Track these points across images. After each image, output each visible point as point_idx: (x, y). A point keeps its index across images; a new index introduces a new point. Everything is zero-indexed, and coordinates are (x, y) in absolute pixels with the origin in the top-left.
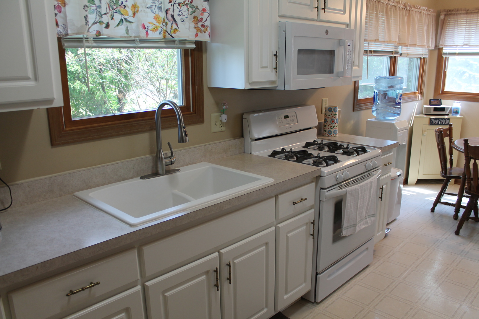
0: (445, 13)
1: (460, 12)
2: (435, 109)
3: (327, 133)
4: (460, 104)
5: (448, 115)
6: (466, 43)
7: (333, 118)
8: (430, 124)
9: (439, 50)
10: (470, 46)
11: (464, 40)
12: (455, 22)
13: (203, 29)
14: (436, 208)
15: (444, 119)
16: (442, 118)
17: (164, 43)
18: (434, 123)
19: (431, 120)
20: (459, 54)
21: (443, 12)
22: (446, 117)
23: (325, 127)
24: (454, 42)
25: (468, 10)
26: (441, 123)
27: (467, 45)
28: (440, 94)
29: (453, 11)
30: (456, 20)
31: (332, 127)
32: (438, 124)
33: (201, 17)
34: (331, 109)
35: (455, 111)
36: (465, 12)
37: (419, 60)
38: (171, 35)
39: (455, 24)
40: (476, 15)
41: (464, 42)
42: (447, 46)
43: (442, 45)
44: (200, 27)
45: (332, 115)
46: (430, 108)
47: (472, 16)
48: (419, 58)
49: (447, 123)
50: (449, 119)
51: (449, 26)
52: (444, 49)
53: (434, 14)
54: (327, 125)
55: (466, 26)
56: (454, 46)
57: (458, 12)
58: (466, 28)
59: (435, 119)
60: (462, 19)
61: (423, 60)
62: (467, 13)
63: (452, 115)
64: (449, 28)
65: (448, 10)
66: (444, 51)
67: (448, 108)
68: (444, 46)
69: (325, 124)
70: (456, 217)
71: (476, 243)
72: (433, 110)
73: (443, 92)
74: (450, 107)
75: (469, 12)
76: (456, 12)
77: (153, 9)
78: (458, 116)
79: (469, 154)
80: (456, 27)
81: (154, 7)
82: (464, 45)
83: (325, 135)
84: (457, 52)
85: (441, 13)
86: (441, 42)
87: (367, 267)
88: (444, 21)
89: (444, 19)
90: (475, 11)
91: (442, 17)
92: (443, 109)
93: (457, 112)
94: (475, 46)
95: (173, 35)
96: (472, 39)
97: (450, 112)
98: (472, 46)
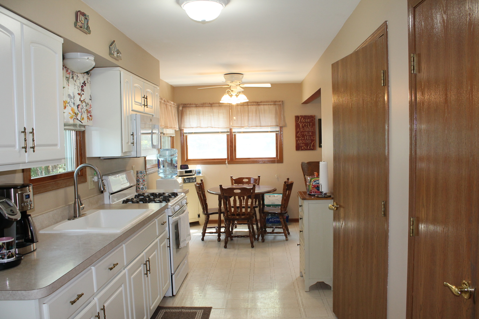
0: (182, 106)
1: (192, 106)
2: (186, 172)
3: (141, 189)
4: (200, 167)
5: (194, 175)
6: (198, 126)
7: (144, 178)
8: (184, 183)
9: (181, 130)
10: (201, 127)
11: (197, 123)
12: (190, 112)
13: (90, 118)
14: (205, 238)
15: (192, 178)
16: (191, 178)
17: (72, 126)
18: (187, 182)
19: (184, 180)
20: (195, 133)
21: (181, 105)
22: (193, 176)
23: (139, 186)
24: (190, 125)
25: (197, 105)
26: (191, 181)
27: (199, 127)
28: (185, 162)
29: (187, 104)
30: (190, 111)
31: (144, 185)
32: (190, 182)
33: (90, 110)
34: (142, 172)
35: (198, 172)
36: (195, 106)
37: (170, 138)
38: (81, 122)
39: (190, 113)
40: (202, 108)
41: (197, 125)
42: (186, 128)
43: (184, 127)
44: (89, 116)
45: (143, 176)
46: (183, 171)
47: (199, 108)
48: (170, 136)
49: (195, 181)
50: (195, 178)
51: (186, 115)
52: (184, 130)
53: (176, 106)
54: (140, 184)
55: (197, 114)
56: (191, 127)
57: (191, 106)
58: (197, 116)
59: (187, 178)
60: (194, 110)
61: (172, 138)
62: (196, 107)
63: (197, 175)
64: (186, 116)
65: (184, 104)
66: (185, 131)
67: (194, 170)
68: (185, 128)
69: (139, 183)
70: (219, 240)
71: (238, 249)
72: (184, 172)
73: (187, 160)
74: (195, 169)
75: (197, 106)
76: (190, 106)
77: (70, 104)
78: (201, 175)
79: (224, 194)
80: (190, 115)
81: (71, 103)
82: (197, 127)
83: (139, 191)
84: (194, 132)
85: (180, 106)
86: (182, 125)
87: (187, 274)
88: (182, 111)
89: (182, 110)
90: (201, 105)
91: (181, 108)
92: (191, 171)
93: (199, 173)
94: (204, 127)
95: (82, 121)
96: (202, 123)
97: (195, 173)
98: (202, 127)
